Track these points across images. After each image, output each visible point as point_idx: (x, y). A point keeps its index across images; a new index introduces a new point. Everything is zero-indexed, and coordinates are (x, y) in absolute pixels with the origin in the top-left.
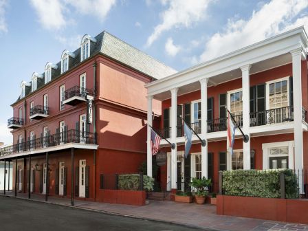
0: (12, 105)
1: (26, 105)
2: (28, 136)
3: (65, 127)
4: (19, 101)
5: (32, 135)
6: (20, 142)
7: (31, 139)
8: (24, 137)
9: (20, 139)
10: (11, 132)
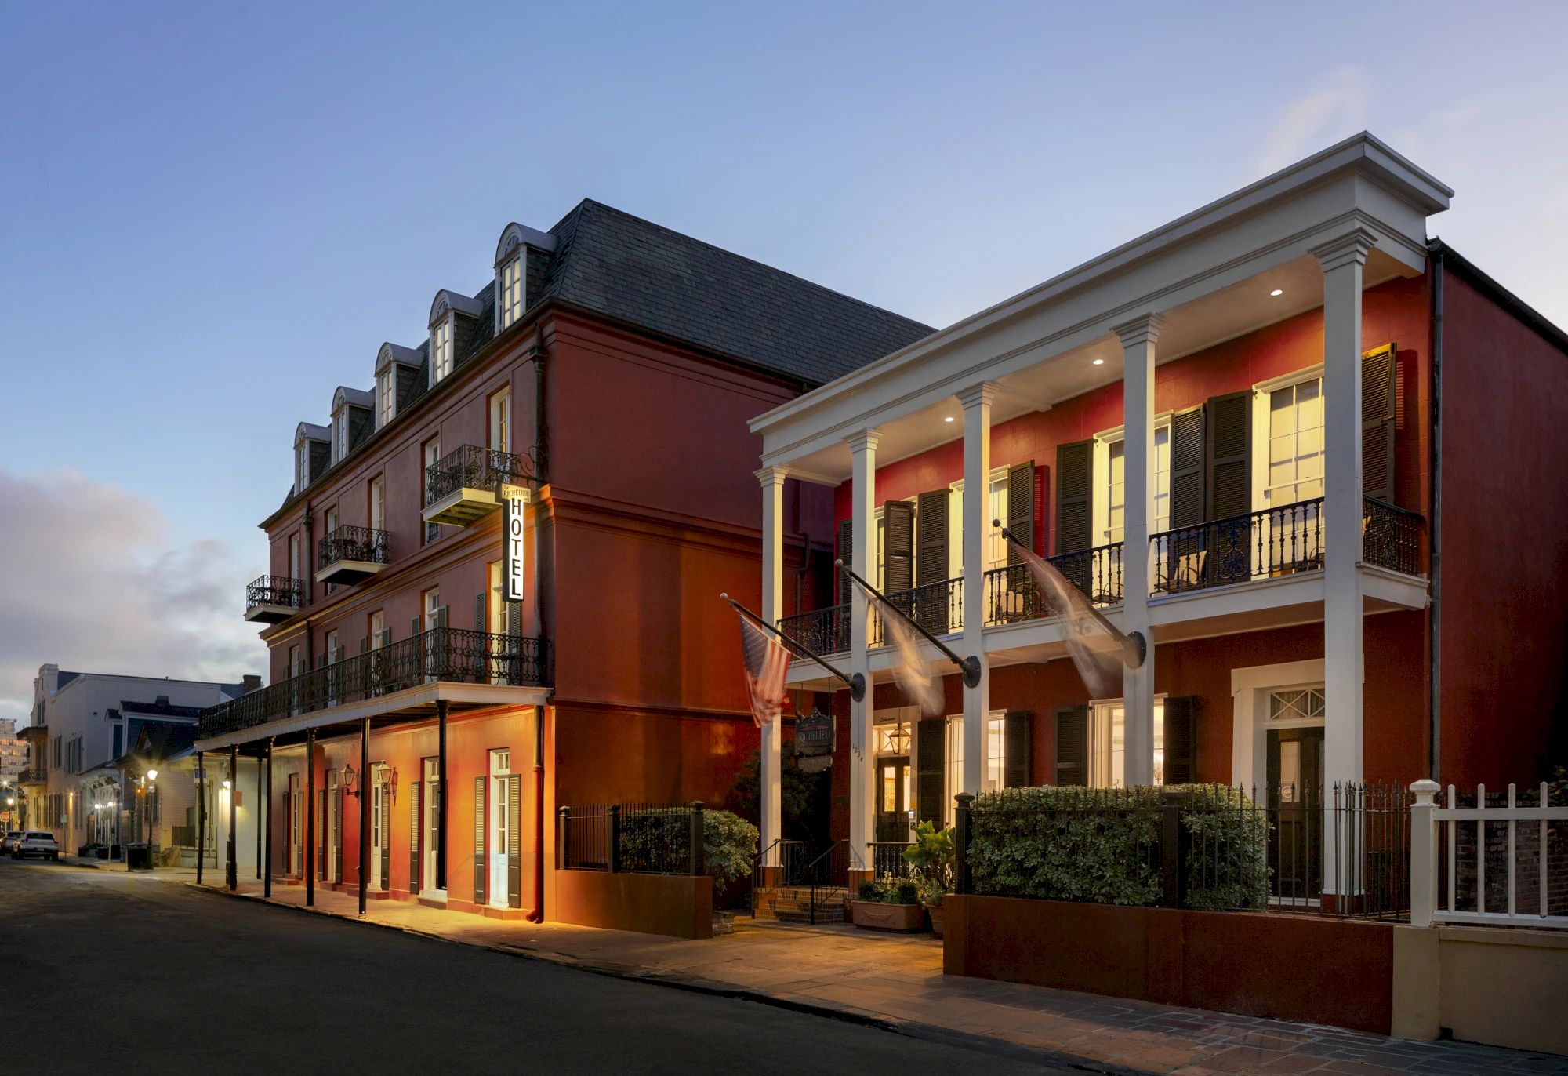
0: (267, 526)
1: (310, 525)
2: (319, 653)
3: (440, 612)
4: (291, 504)
5: (333, 649)
6: (295, 673)
7: (332, 660)
8: (305, 656)
9: (295, 662)
10: (263, 635)
